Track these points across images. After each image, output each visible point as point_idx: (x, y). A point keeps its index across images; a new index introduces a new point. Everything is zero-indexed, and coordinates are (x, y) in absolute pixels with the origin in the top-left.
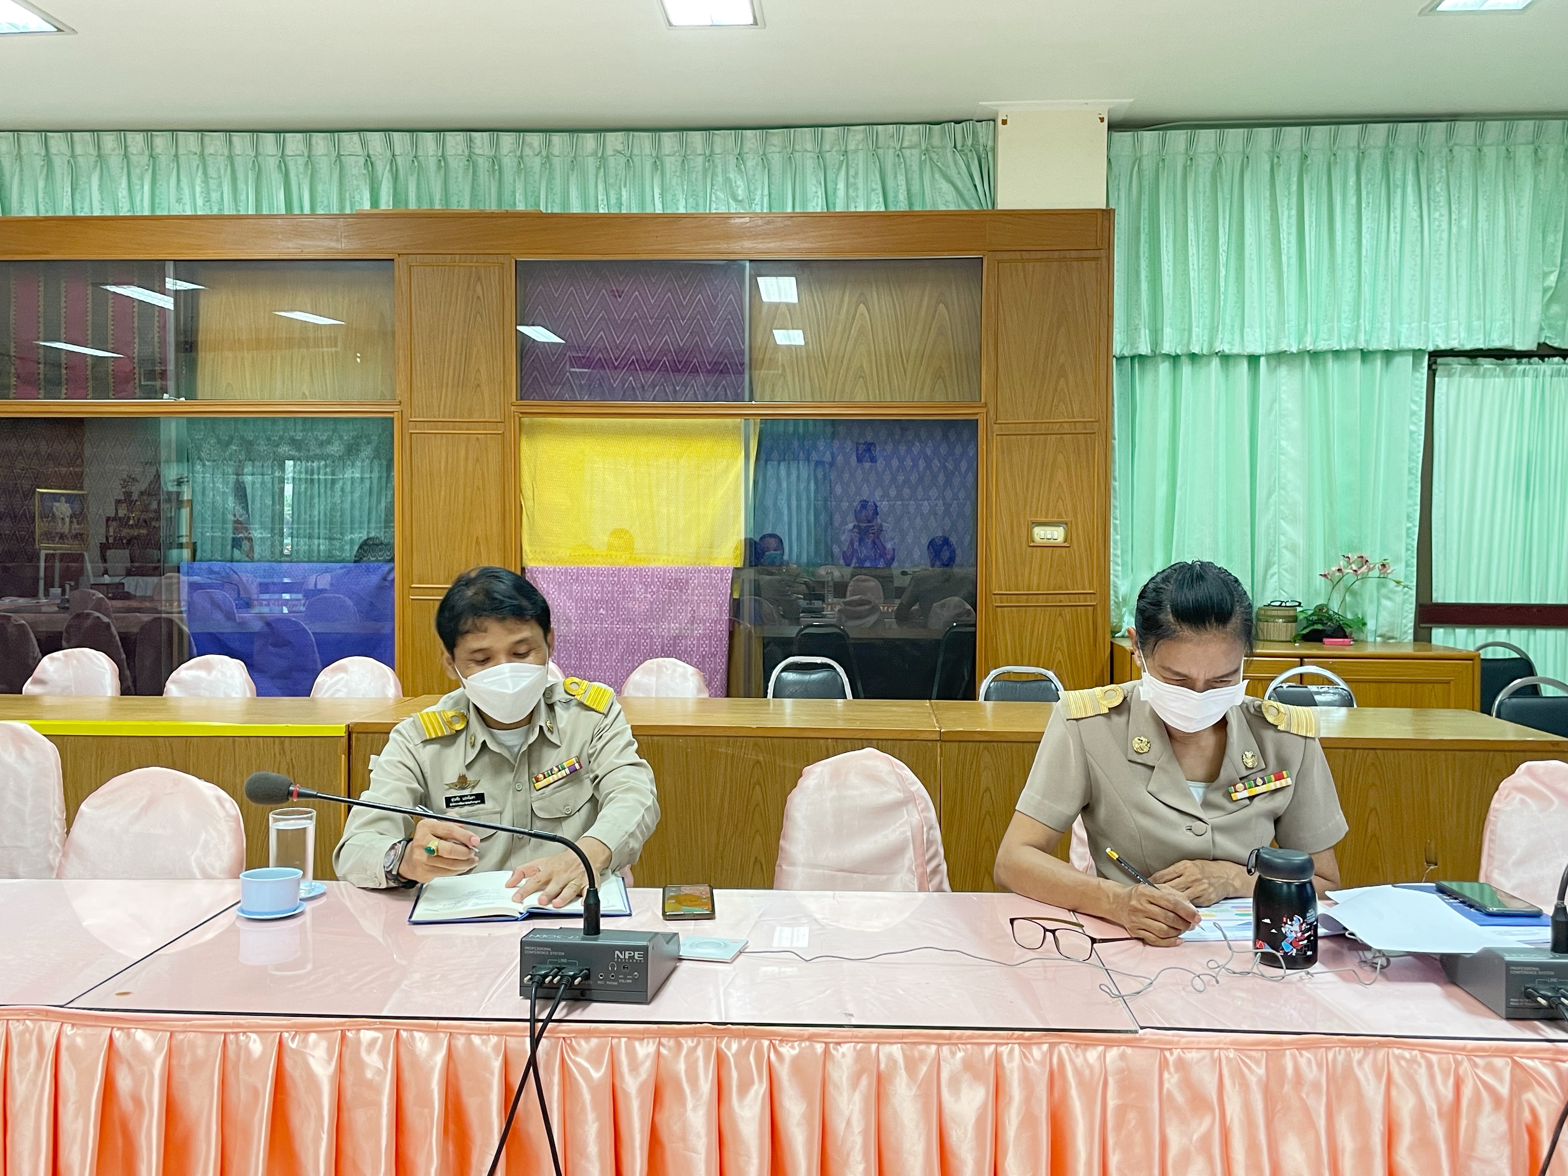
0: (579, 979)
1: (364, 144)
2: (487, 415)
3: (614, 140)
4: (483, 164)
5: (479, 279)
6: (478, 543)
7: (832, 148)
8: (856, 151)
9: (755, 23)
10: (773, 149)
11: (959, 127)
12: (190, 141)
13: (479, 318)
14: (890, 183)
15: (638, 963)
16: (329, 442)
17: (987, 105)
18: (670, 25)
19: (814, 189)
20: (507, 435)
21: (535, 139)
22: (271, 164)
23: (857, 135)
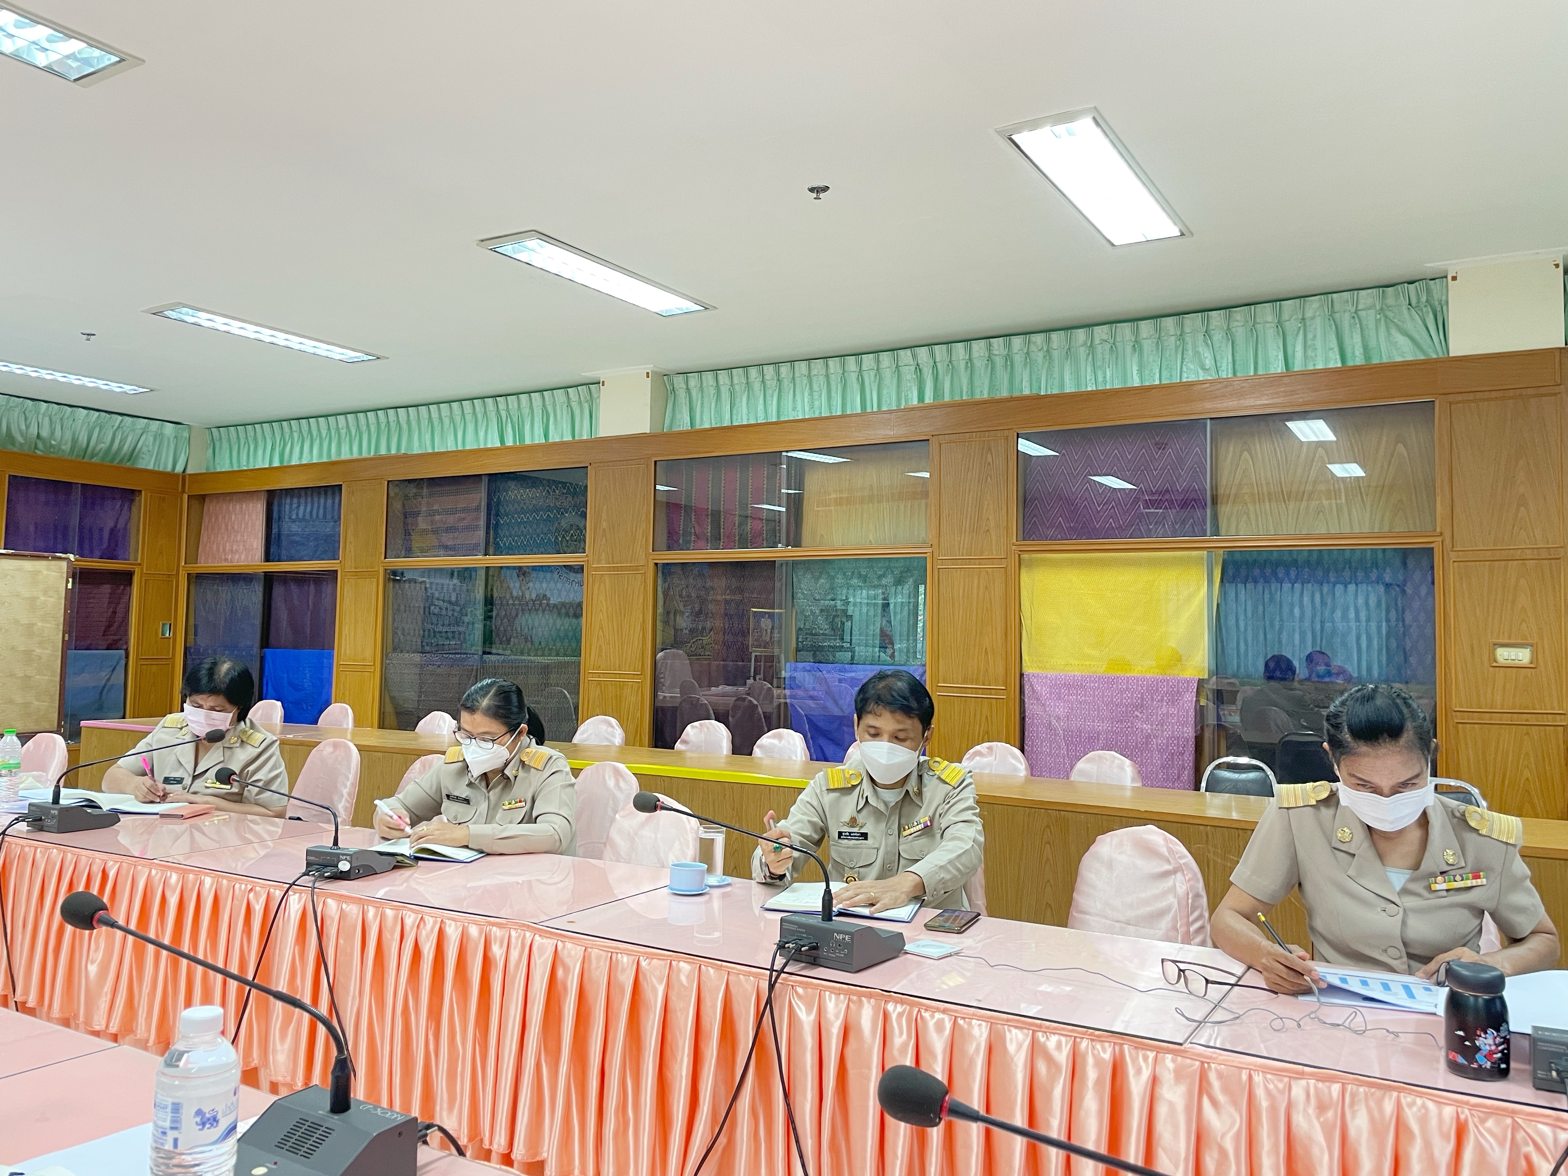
0: (807, 948)
1: (914, 356)
2: (994, 553)
3: (1101, 332)
4: (999, 361)
5: (990, 449)
6: (986, 653)
7: (1291, 318)
8: (1313, 318)
9: (1182, 234)
10: (1236, 324)
11: (1411, 286)
12: (802, 367)
13: (989, 479)
14: (1347, 341)
15: (848, 943)
16: (884, 575)
17: (1434, 266)
18: (1113, 245)
19: (1275, 353)
20: (1009, 567)
21: (1039, 339)
22: (853, 378)
23: (1314, 304)
